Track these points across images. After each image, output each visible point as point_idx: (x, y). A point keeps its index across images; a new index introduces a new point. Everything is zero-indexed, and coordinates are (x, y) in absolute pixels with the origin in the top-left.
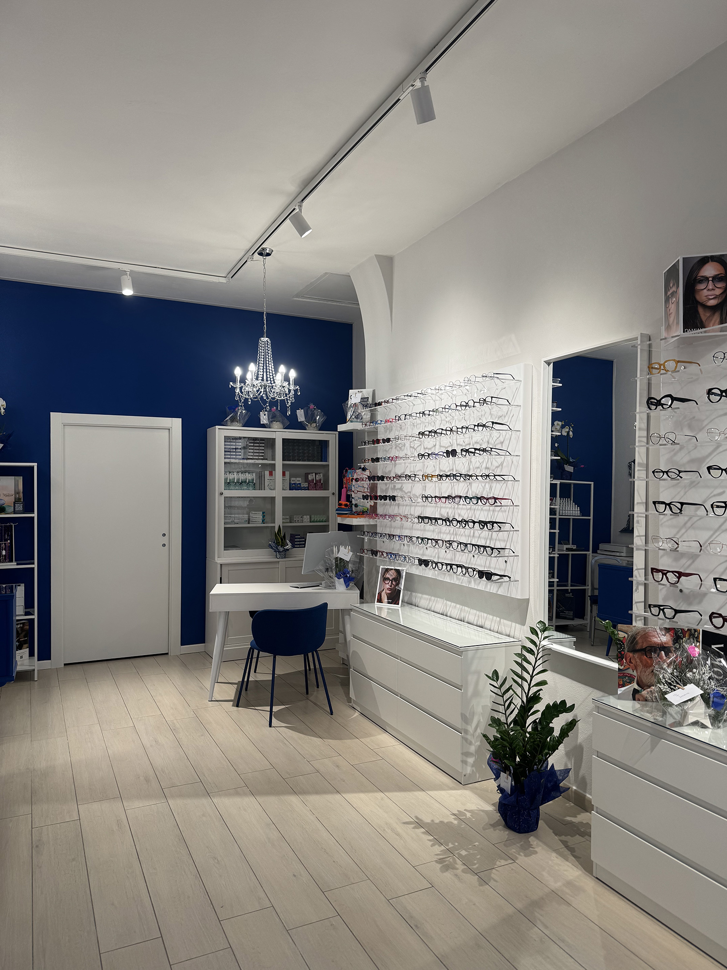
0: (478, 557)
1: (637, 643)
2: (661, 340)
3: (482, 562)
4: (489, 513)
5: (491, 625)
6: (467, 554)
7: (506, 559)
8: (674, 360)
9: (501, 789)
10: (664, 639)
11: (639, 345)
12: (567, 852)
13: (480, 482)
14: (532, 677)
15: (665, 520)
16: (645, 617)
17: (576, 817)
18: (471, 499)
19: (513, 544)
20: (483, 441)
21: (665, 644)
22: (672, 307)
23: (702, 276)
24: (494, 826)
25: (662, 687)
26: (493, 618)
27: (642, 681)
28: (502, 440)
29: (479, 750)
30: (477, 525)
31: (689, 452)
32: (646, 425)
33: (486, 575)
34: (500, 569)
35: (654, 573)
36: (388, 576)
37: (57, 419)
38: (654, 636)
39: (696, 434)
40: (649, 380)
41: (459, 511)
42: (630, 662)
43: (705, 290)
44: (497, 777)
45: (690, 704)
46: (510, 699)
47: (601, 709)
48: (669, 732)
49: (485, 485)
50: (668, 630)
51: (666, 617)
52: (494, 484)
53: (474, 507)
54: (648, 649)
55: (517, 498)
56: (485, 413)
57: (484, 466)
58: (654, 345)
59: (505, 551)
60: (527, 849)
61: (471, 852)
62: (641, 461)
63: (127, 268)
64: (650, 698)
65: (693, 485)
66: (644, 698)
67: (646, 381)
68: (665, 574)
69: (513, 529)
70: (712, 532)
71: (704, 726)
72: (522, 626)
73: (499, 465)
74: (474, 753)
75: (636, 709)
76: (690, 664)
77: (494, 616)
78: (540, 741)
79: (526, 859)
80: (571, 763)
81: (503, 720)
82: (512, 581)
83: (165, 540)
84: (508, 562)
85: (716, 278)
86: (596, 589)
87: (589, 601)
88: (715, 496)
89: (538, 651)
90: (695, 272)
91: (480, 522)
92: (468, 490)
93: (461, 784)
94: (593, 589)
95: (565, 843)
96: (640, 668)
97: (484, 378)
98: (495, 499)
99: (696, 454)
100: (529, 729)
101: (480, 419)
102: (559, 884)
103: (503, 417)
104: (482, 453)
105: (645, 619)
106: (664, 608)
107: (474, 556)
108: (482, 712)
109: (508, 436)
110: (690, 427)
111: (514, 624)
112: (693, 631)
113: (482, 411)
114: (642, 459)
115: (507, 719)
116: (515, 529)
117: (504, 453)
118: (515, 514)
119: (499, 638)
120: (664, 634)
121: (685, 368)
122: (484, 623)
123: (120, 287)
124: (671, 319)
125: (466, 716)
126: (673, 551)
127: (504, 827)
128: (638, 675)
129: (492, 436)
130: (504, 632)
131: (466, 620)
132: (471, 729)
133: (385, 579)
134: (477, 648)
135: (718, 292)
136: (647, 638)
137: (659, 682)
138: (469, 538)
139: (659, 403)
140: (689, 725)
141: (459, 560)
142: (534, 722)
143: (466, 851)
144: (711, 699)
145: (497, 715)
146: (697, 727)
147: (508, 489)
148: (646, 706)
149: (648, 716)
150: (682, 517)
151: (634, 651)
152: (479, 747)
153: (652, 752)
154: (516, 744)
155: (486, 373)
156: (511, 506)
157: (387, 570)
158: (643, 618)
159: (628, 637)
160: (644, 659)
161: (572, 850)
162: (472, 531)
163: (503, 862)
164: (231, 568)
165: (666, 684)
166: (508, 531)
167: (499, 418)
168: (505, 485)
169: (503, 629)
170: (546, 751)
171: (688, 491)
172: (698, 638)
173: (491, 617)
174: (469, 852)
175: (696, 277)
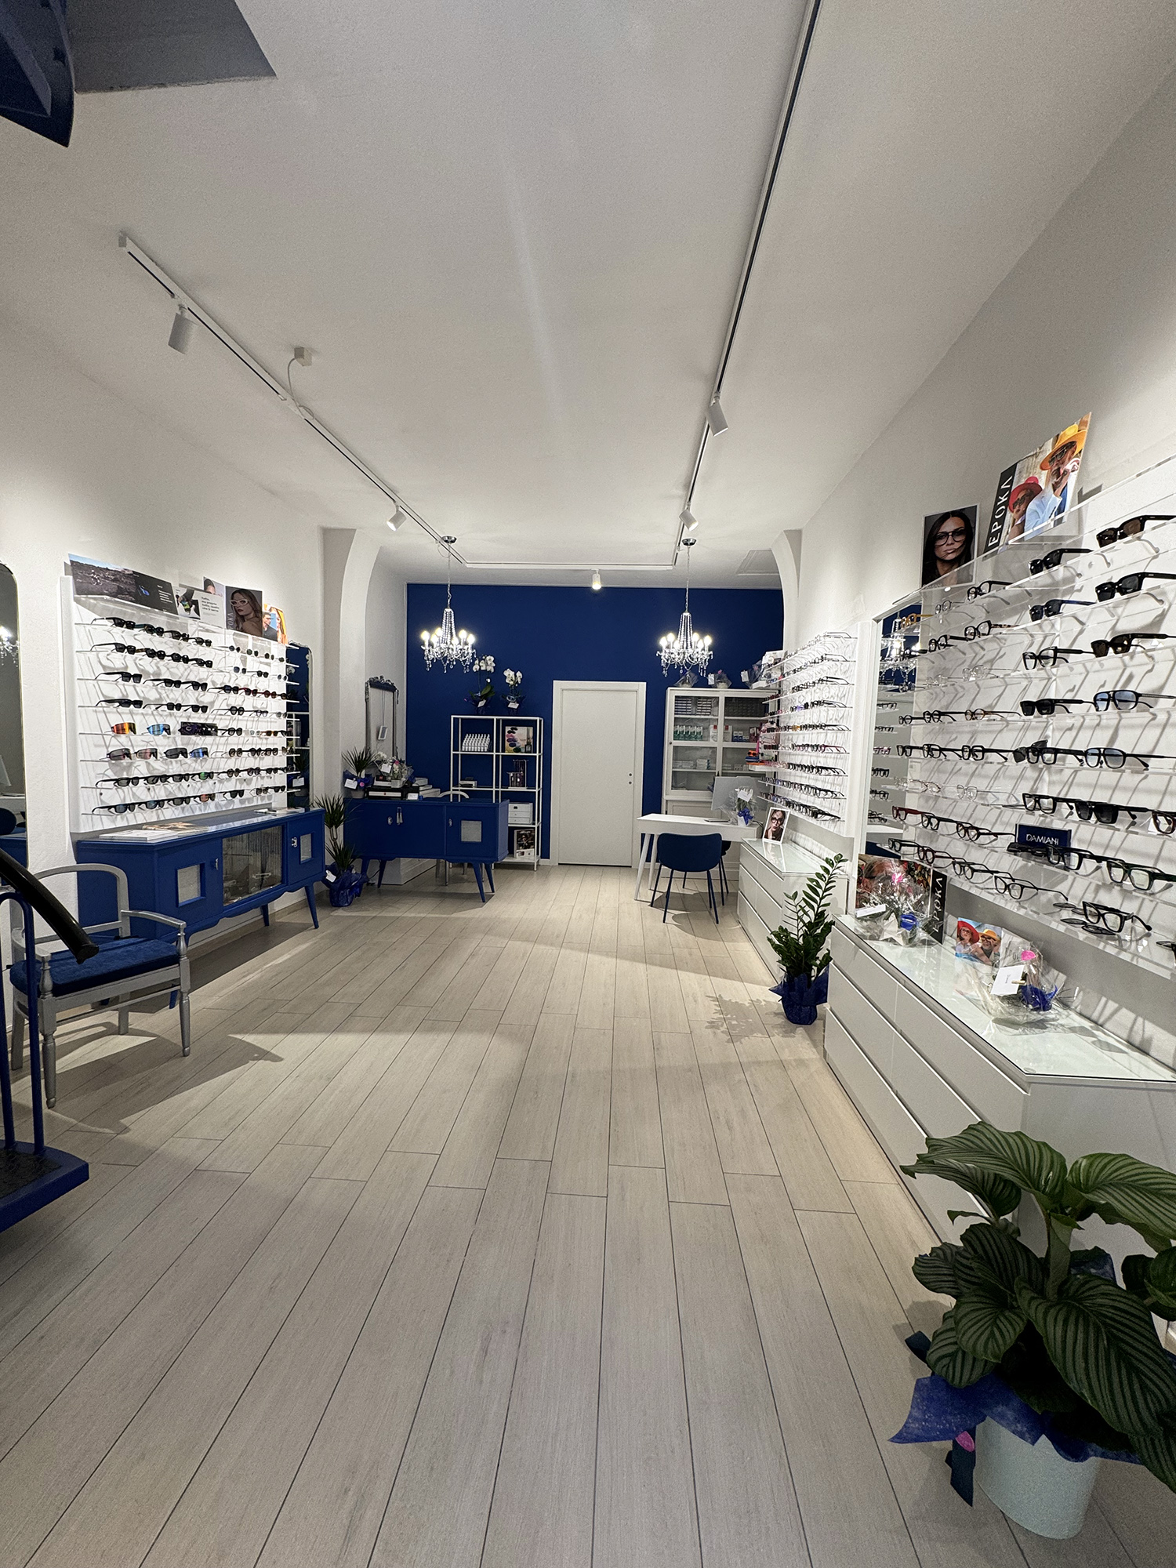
1: (873, 871)
10: (897, 870)
14: (821, 899)
23: (943, 532)
24: (776, 1014)
36: (775, 816)
37: (557, 685)
38: (888, 866)
42: (867, 887)
43: (945, 546)
50: (903, 862)
61: (741, 1023)
63: (596, 568)
69: (844, 775)
82: (841, 821)
83: (631, 779)
85: (955, 533)
89: (829, 878)
90: (936, 528)
115: (798, 932)
116: (846, 775)
118: (847, 761)
120: (898, 865)
123: (591, 581)
133: (773, 819)
136: (883, 867)
143: (737, 1022)
144: (900, 918)
146: (890, 943)
151: (870, 877)
156: (845, 754)
157: (775, 811)
159: (866, 865)
163: (760, 1035)
164: (675, 804)
174: (739, 1023)
175: (936, 534)
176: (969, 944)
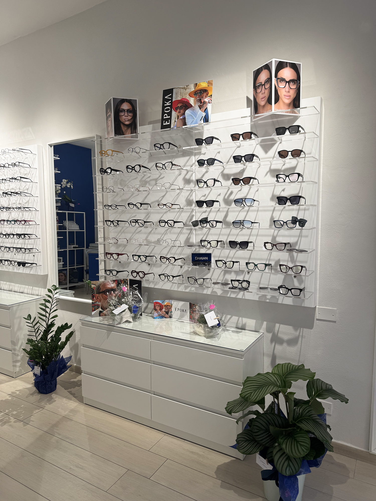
0: (18, 255)
1: (100, 289)
2: (105, 139)
3: (20, 257)
4: (23, 229)
5: (27, 291)
6: (11, 253)
7: (34, 254)
8: (111, 150)
9: (35, 375)
10: (113, 285)
11: (96, 140)
12: (71, 396)
13: (16, 212)
14: (50, 314)
15: (112, 229)
16: (105, 276)
17: (76, 378)
18: (11, 221)
19: (38, 246)
20: (16, 188)
21: (113, 288)
22: (109, 122)
23: (122, 109)
24: (32, 394)
25: (111, 307)
26: (28, 287)
27: (103, 307)
28: (28, 188)
29: (23, 358)
30: (15, 236)
31: (121, 196)
32: (101, 182)
33: (23, 264)
34: (31, 260)
35: (107, 255)
38: (108, 284)
39: (124, 187)
40: (101, 159)
41: (5, 229)
42: (98, 298)
43: (124, 116)
44: (33, 368)
45: (124, 313)
46: (38, 328)
47: (84, 323)
48: (115, 328)
49: (19, 213)
50: (114, 281)
51: (113, 275)
52: (25, 213)
53: (13, 226)
54: (105, 291)
55: (38, 220)
56: (17, 172)
57: (18, 202)
58: (103, 141)
59: (33, 250)
60: (50, 401)
61: (19, 411)
62: (100, 201)
64: (107, 314)
65: (123, 212)
66: (104, 314)
67: (100, 160)
68: (112, 255)
69: (37, 238)
70: (132, 234)
71: (130, 322)
72: (45, 289)
73: (27, 202)
74: (20, 360)
75: (101, 320)
76: (124, 295)
77: (29, 286)
78: (54, 346)
79: (50, 405)
80: (73, 353)
81: (35, 339)
82: (38, 266)
84: (35, 256)
85: (128, 111)
86: (88, 266)
87: (85, 273)
88: (132, 217)
89: (52, 300)
90: (119, 106)
91: (17, 234)
92: (9, 216)
93: (13, 377)
94: (87, 266)
95: (71, 393)
96: (102, 300)
97: (14, 151)
98: (25, 221)
99: (124, 197)
100: (49, 341)
101: (14, 175)
102: (67, 412)
103: (27, 175)
104: (15, 194)
105: (105, 277)
106: (112, 271)
107: (15, 254)
108: (24, 337)
109: (31, 186)
110: (121, 184)
111: (40, 289)
112: (125, 280)
113: (15, 170)
114: (100, 200)
115: (37, 338)
116: (38, 237)
117: (29, 195)
118: (38, 229)
119: (32, 297)
120: (112, 283)
121: (117, 154)
122: (24, 290)
124: (109, 129)
125: (14, 342)
126: (116, 244)
127: (38, 393)
128: (101, 304)
129: (22, 185)
130: (35, 294)
131: (13, 290)
132: (17, 348)
134: (19, 304)
135: (129, 118)
136: (105, 286)
137: (110, 305)
138: (12, 244)
139: (105, 172)
140: (124, 323)
141: (7, 257)
142: (52, 337)
143: (16, 411)
144: (132, 309)
145: (31, 338)
146: (127, 323)
147: (33, 215)
148: (105, 318)
149: (106, 322)
150: (119, 227)
151: (99, 293)
152: (23, 356)
153: (107, 339)
154: (42, 350)
155: (15, 148)
156: (35, 225)
158: (104, 277)
159: (96, 287)
160: (104, 296)
161: (73, 394)
162: (13, 240)
163: (37, 411)
165: (113, 306)
166: (34, 239)
167: (25, 175)
168: (31, 213)
169: (35, 292)
170: (58, 350)
171: (121, 215)
172: (127, 283)
173: (27, 287)
174: (17, 411)
175: (119, 109)
176: (159, 311)
